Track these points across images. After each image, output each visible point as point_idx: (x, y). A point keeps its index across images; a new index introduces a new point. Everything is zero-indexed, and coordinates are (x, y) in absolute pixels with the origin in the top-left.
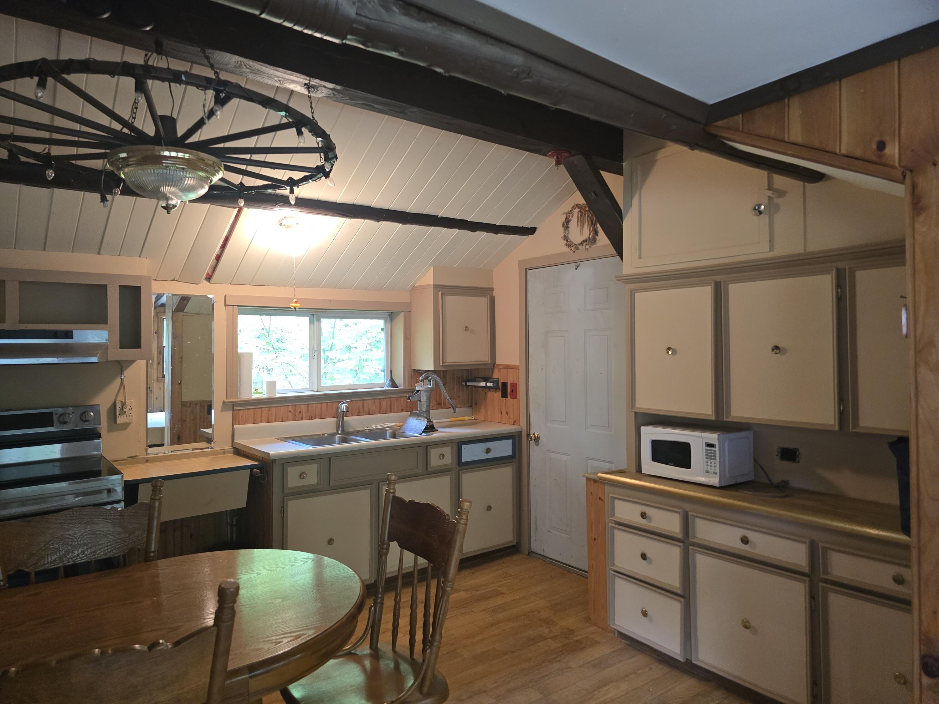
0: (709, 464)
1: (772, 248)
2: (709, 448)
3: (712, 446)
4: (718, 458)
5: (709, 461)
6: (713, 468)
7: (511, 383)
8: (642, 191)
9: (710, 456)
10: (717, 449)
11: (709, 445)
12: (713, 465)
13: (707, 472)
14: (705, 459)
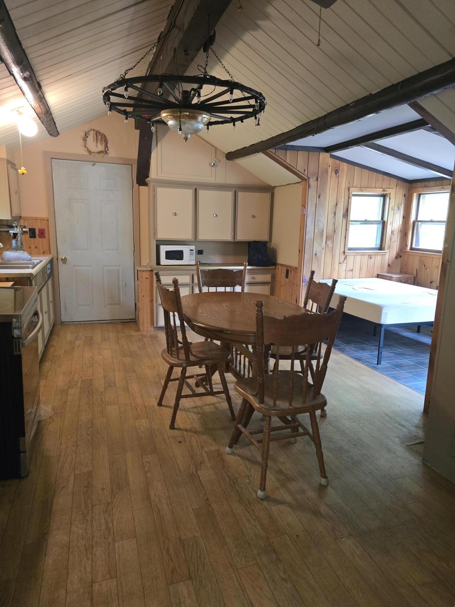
0: (191, 257)
1: (215, 180)
2: (191, 251)
3: (192, 250)
4: (194, 255)
5: (191, 256)
6: (193, 258)
7: (39, 229)
8: (162, 142)
9: (191, 254)
10: (194, 251)
11: (191, 250)
12: (193, 257)
13: (190, 260)
14: (189, 256)
